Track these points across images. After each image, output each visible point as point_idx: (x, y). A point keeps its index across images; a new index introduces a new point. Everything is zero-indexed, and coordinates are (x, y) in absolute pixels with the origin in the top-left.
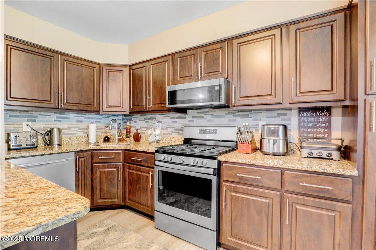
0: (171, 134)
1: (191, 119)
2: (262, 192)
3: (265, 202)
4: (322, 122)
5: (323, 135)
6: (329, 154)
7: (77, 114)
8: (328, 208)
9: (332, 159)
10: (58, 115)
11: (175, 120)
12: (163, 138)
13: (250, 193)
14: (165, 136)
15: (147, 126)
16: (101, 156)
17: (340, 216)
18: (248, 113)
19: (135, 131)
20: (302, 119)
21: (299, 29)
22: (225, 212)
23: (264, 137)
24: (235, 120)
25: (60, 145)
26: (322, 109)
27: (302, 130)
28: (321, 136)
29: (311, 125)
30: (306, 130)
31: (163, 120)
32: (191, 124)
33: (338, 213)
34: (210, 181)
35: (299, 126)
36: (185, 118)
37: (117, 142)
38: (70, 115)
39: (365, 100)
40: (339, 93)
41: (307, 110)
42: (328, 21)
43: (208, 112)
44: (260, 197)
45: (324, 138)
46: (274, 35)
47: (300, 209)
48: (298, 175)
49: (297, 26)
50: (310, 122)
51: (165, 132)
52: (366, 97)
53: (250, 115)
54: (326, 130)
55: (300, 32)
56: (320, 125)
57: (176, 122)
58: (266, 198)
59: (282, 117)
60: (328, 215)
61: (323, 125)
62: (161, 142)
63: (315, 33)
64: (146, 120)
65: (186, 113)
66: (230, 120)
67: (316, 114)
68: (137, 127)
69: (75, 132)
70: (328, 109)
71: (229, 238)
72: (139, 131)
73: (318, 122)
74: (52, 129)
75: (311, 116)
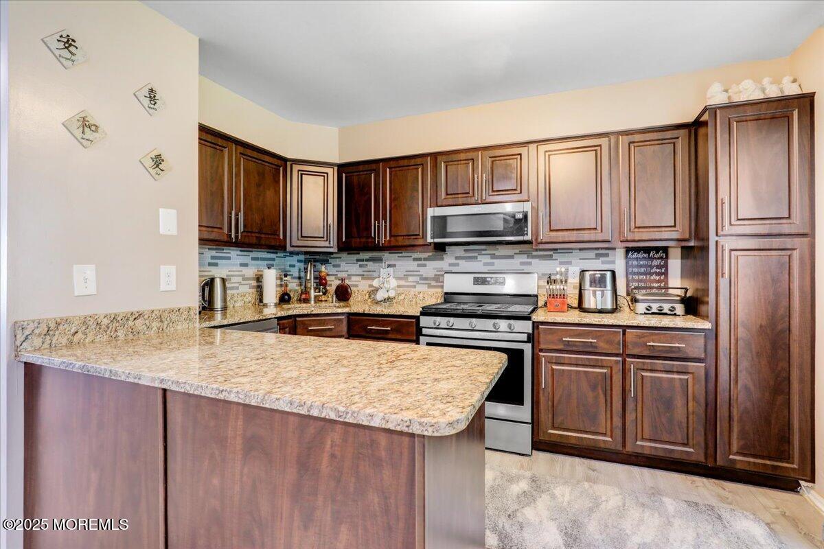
0: (414, 287)
1: (454, 261)
2: (597, 360)
3: (601, 373)
4: (658, 267)
5: (659, 285)
6: (672, 307)
7: (240, 251)
8: (679, 371)
9: (675, 314)
10: (214, 253)
11: (423, 262)
12: (399, 294)
13: (580, 363)
14: (401, 289)
15: (363, 273)
16: (311, 326)
17: (694, 378)
18: (551, 253)
19: (339, 282)
20: (630, 263)
21: (634, 142)
22: (543, 393)
23: (584, 287)
24: (530, 264)
25: (225, 308)
26: (657, 249)
27: (630, 277)
28: (656, 285)
29: (642, 270)
30: (636, 277)
31: (397, 263)
32: (454, 269)
33: (691, 375)
34: (521, 352)
35: (627, 272)
36: (442, 259)
37: (313, 302)
38: (229, 253)
39: (717, 242)
40: (682, 230)
41: (637, 250)
42: (669, 137)
43: (486, 250)
44: (594, 366)
45: (660, 288)
46: (600, 146)
47: (647, 376)
48: (643, 334)
49: (631, 138)
50: (641, 266)
51: (402, 283)
52: (717, 238)
53: (555, 256)
54: (662, 277)
55: (635, 147)
56: (654, 270)
57: (425, 265)
58: (602, 367)
59: (602, 259)
60: (680, 379)
61: (658, 270)
62: (395, 301)
63: (654, 151)
64: (360, 263)
65: (444, 251)
66: (522, 264)
67: (649, 256)
68: (341, 275)
69: (238, 285)
70: (665, 250)
71: (550, 431)
72: (347, 282)
73: (651, 267)
74: (212, 280)
75: (643, 258)
